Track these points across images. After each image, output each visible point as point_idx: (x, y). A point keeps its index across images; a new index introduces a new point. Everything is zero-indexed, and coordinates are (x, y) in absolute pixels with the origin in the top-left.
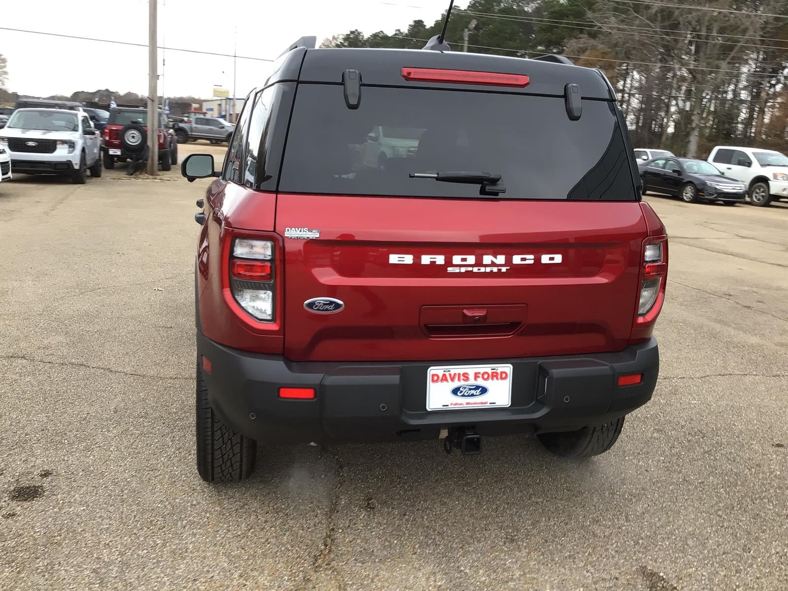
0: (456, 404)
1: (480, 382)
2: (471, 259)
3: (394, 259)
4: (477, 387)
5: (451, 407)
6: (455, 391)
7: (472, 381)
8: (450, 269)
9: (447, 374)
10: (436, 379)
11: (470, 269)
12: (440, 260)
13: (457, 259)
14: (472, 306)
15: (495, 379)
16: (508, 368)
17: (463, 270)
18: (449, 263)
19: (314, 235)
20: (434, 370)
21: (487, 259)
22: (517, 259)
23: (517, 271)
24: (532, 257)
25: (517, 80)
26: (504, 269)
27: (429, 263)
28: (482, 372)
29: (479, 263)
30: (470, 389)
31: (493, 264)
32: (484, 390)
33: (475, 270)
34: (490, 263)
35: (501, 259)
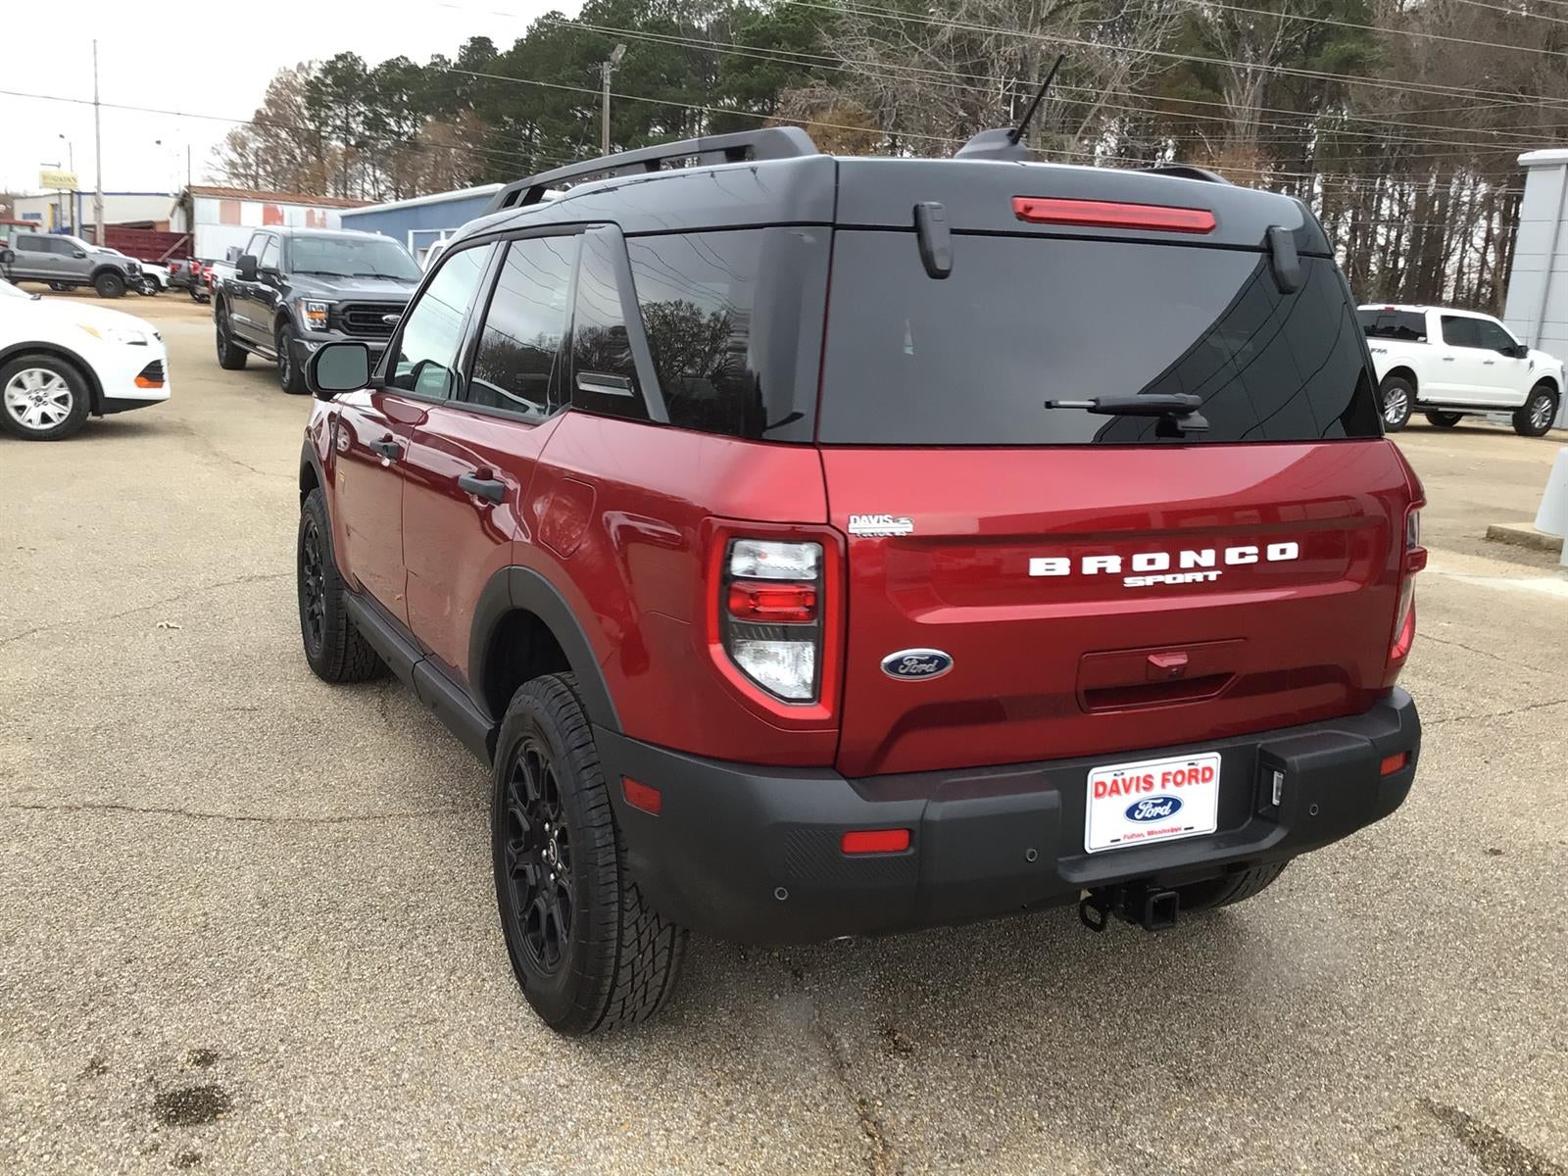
0: (1133, 836)
1: (1171, 791)
2: (1162, 560)
3: (1038, 567)
4: (1166, 800)
5: (1124, 843)
6: (1131, 813)
7: (1157, 791)
8: (1130, 582)
9: (1119, 779)
10: (1102, 790)
11: (1160, 578)
12: (1113, 564)
13: (1140, 562)
14: (1163, 649)
15: (1193, 781)
16: (1212, 760)
17: (1150, 581)
18: (1127, 568)
19: (903, 527)
20: (1099, 775)
21: (1187, 558)
22: (1232, 556)
23: (1234, 578)
24: (1254, 549)
25: (1195, 219)
26: (1213, 576)
27: (1095, 572)
28: (1174, 771)
29: (1175, 567)
30: (1155, 805)
31: (1197, 568)
32: (1176, 805)
33: (1168, 579)
34: (1192, 565)
35: (1208, 557)
